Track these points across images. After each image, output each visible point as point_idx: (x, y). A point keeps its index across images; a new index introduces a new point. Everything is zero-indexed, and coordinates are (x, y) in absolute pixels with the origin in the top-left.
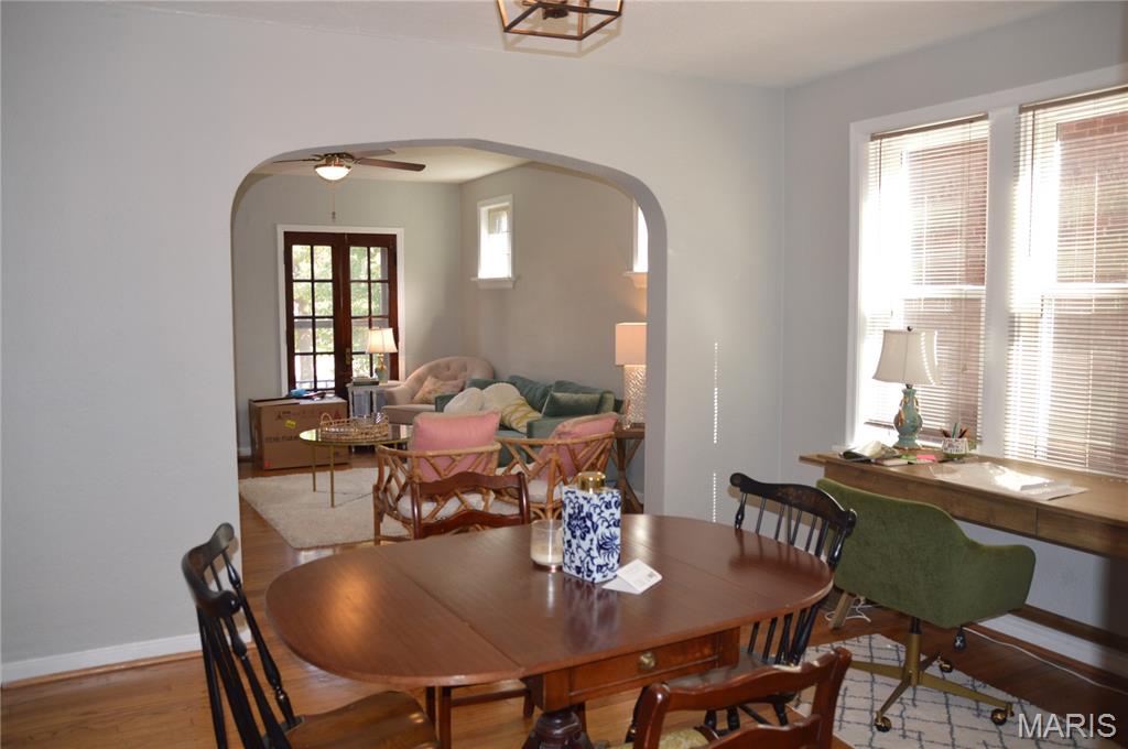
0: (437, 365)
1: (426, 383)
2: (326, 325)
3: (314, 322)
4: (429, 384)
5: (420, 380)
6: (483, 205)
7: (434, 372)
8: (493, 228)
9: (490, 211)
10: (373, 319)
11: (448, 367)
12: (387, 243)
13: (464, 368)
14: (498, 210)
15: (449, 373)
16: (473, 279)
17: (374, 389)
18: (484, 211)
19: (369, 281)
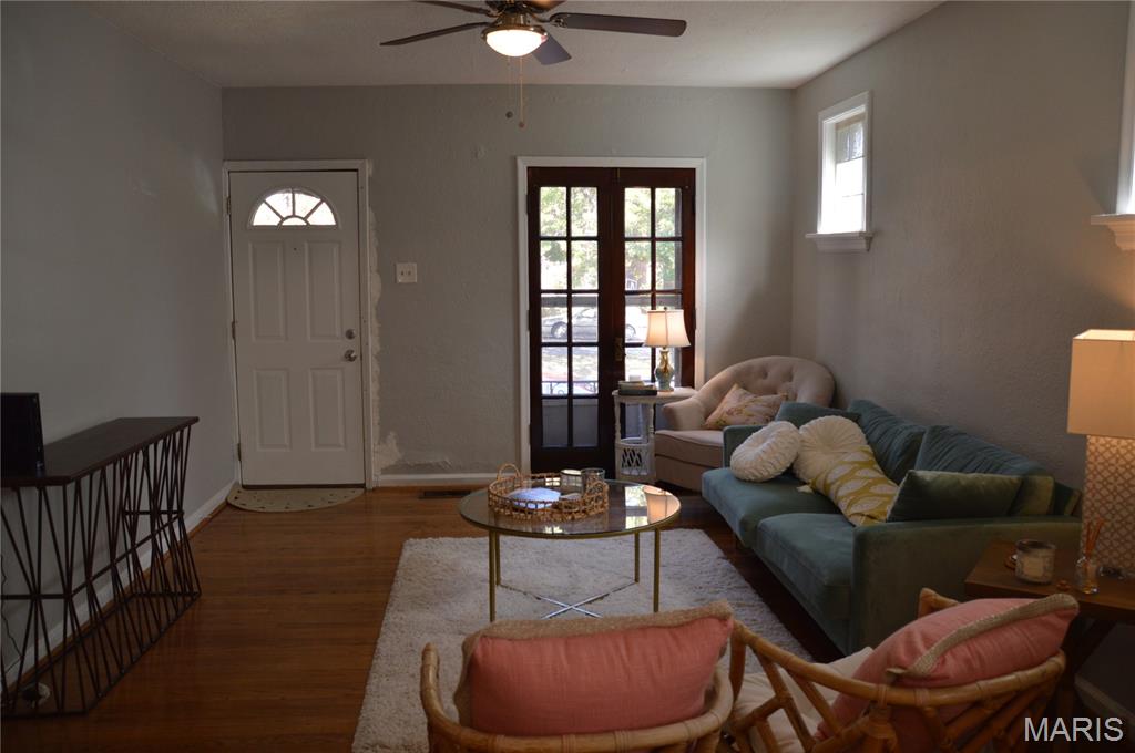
0: (748, 370)
1: (728, 396)
2: (587, 303)
3: (569, 298)
4: (732, 400)
5: (720, 391)
6: (826, 117)
7: (743, 381)
8: (841, 155)
9: (838, 126)
10: (657, 295)
11: (764, 373)
12: (683, 181)
13: (789, 376)
14: (850, 122)
15: (766, 382)
16: (808, 236)
17: (650, 401)
18: (828, 123)
19: (653, 239)
